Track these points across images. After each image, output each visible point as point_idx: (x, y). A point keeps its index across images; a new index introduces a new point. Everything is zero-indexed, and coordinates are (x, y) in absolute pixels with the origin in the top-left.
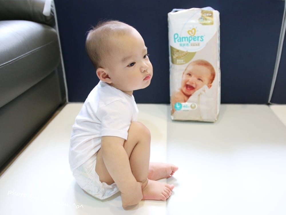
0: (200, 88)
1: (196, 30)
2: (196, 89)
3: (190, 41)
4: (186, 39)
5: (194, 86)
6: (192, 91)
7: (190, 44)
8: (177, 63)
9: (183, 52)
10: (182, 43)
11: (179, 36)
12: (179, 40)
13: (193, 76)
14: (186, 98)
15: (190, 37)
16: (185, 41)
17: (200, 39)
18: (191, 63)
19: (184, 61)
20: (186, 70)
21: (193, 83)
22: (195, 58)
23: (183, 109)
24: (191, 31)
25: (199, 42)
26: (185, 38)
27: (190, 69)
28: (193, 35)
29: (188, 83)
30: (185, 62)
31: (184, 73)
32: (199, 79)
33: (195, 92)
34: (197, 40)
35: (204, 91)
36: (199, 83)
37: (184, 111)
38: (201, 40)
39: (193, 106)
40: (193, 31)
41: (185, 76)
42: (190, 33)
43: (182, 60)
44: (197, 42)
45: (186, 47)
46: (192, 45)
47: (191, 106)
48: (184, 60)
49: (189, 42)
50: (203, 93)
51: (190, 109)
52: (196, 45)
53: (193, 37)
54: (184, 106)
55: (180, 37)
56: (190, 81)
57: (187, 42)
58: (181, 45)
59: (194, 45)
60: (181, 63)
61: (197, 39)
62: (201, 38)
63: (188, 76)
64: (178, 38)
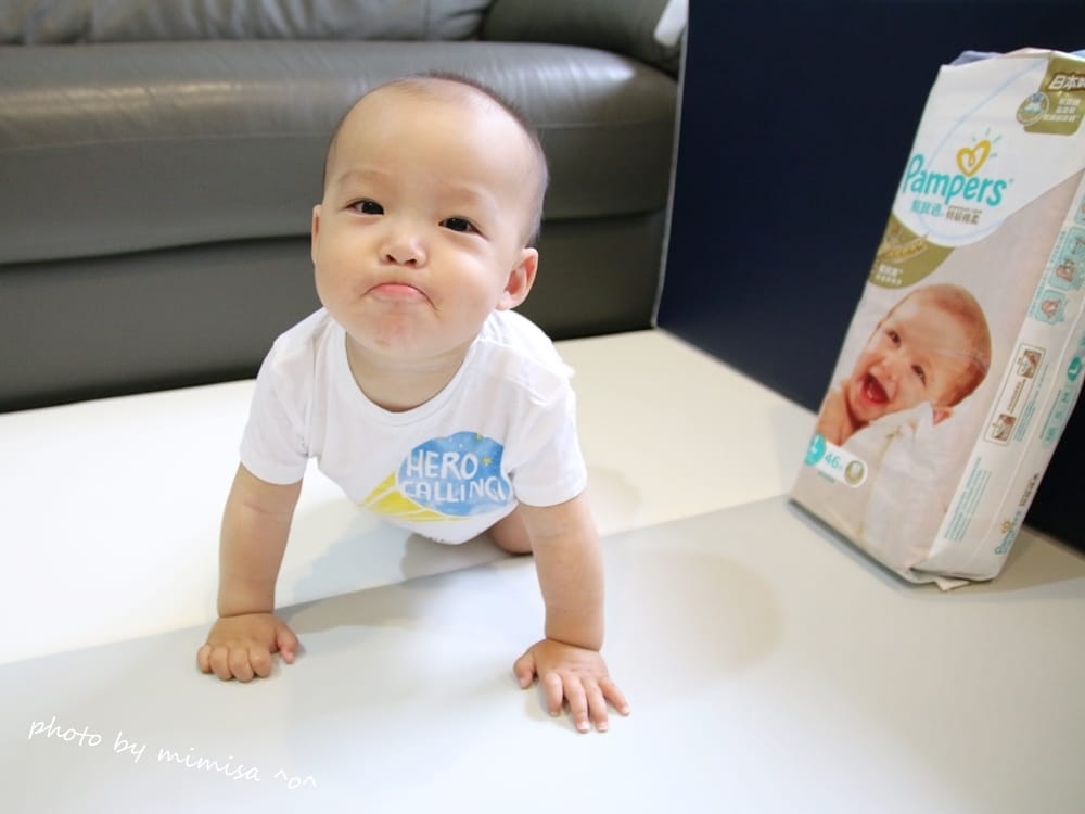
0: (904, 407)
1: (992, 151)
2: (890, 407)
3: (952, 194)
4: (942, 183)
5: (889, 388)
6: (875, 409)
7: (944, 209)
8: (878, 277)
9: (909, 236)
10: (923, 198)
11: (923, 168)
12: (917, 185)
13: (903, 349)
14: (847, 426)
15: (957, 178)
16: (935, 191)
17: (989, 192)
18: (917, 291)
19: (899, 276)
20: (890, 314)
21: (889, 378)
22: (940, 277)
23: (822, 465)
24: (971, 153)
25: (983, 205)
26: (939, 178)
27: (907, 313)
28: (969, 170)
29: (875, 371)
30: (900, 282)
31: (879, 326)
32: (917, 370)
33: (883, 414)
34: (976, 198)
35: (914, 426)
36: (911, 384)
37: (821, 473)
38: (994, 198)
39: (855, 469)
40: (979, 153)
41: (880, 336)
42: (965, 158)
43: (895, 272)
44: (972, 204)
45: (928, 218)
46: (949, 215)
47: (849, 468)
48: (901, 272)
49: (947, 202)
50: (907, 430)
51: (839, 475)
52: (966, 218)
53: (967, 179)
54: (828, 459)
55: (924, 173)
56: (885, 363)
57: (938, 199)
58: (915, 206)
59: (957, 218)
60: (888, 280)
61: (977, 191)
62: (996, 191)
63: (889, 340)
64: (919, 176)
